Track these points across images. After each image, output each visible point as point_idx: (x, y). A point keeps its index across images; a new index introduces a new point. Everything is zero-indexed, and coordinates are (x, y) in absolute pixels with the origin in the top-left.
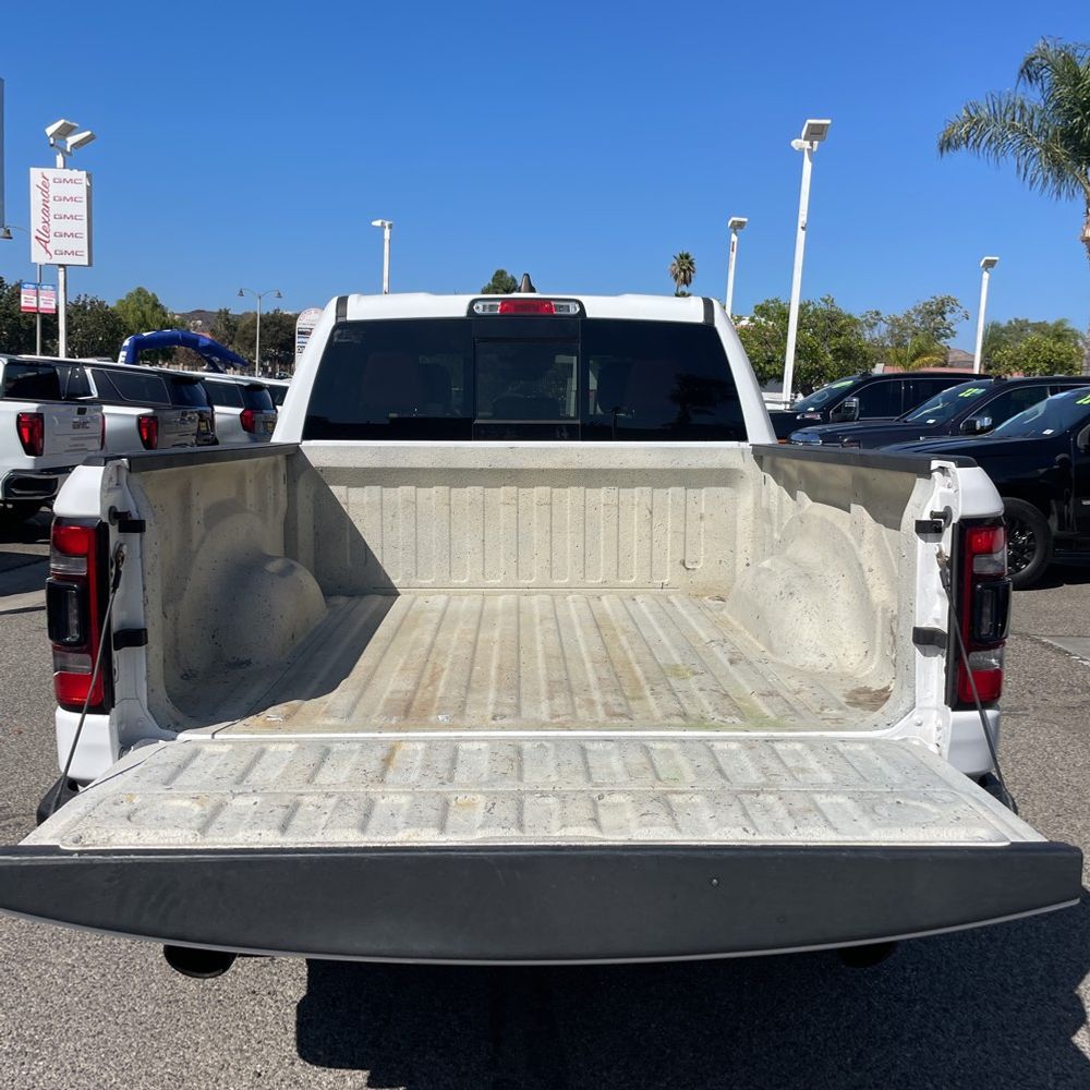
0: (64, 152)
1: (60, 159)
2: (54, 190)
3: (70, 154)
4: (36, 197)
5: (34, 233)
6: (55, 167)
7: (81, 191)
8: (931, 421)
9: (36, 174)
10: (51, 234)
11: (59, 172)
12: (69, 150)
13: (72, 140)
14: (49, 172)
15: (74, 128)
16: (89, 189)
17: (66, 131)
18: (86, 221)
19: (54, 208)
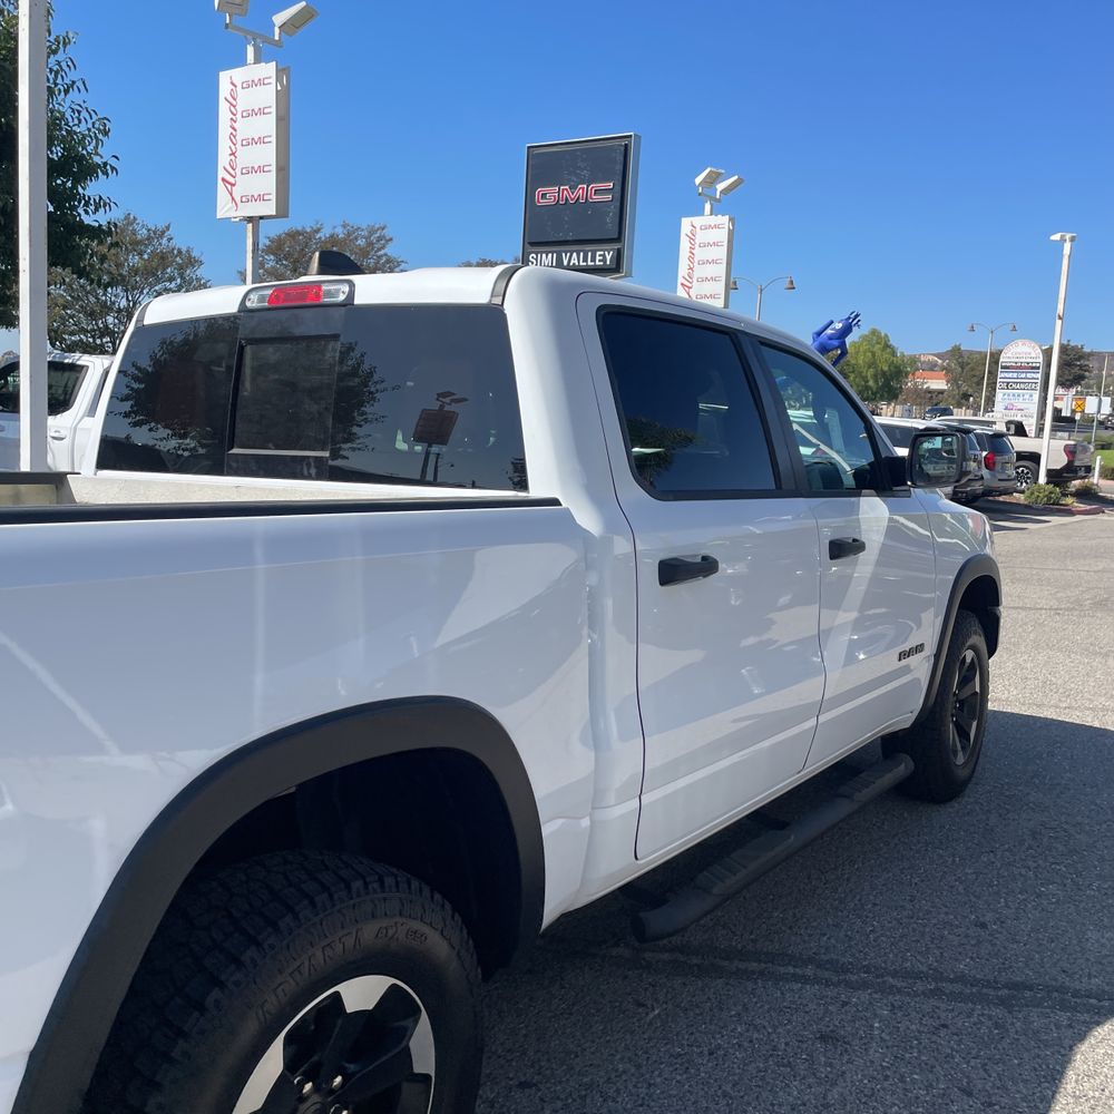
0: (713, 199)
1: (708, 207)
2: (701, 237)
3: (719, 201)
4: (684, 244)
5: (680, 280)
6: (703, 215)
7: (723, 235)
9: (686, 223)
10: (695, 280)
11: (707, 219)
12: (718, 197)
13: (721, 187)
14: (698, 221)
15: (720, 174)
16: (731, 233)
17: (713, 179)
18: (725, 265)
19: (699, 254)
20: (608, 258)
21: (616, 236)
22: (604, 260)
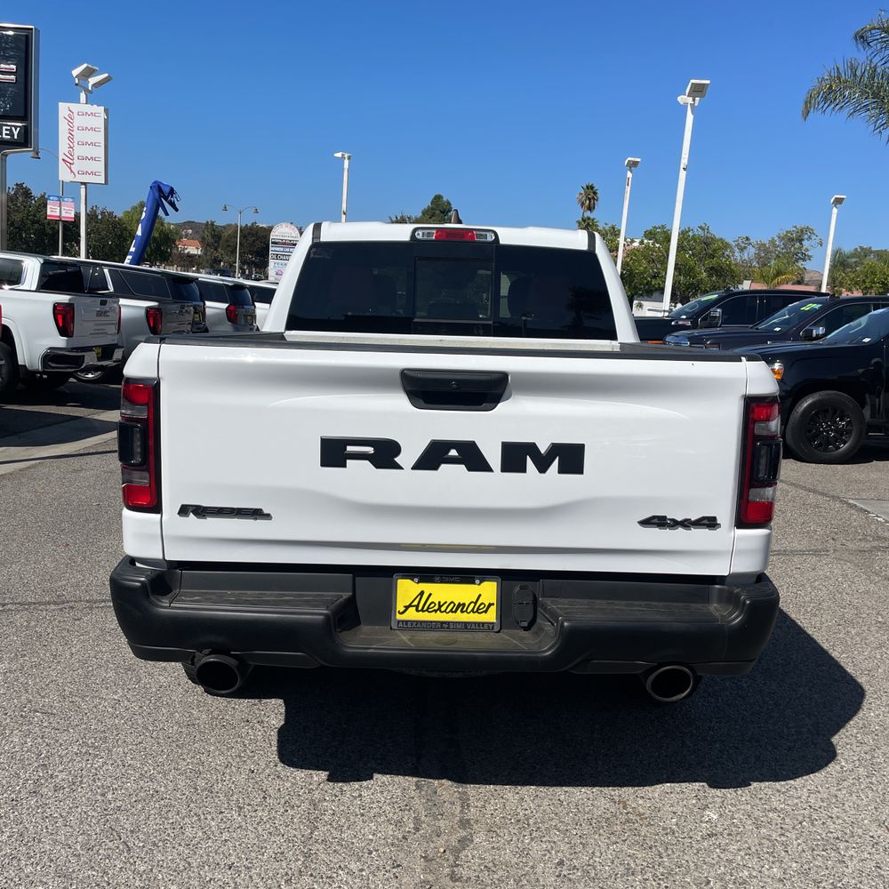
0: (86, 90)
1: (83, 96)
2: (78, 121)
3: (91, 92)
4: (63, 127)
5: (61, 157)
6: (79, 103)
7: (99, 122)
8: (777, 329)
9: (63, 108)
10: (75, 157)
11: (82, 106)
12: (90, 88)
13: (93, 80)
14: (74, 107)
15: (94, 70)
16: (106, 121)
17: (89, 73)
18: (103, 146)
19: (78, 136)
20: (16, 133)
21: (22, 115)
22: (11, 134)
